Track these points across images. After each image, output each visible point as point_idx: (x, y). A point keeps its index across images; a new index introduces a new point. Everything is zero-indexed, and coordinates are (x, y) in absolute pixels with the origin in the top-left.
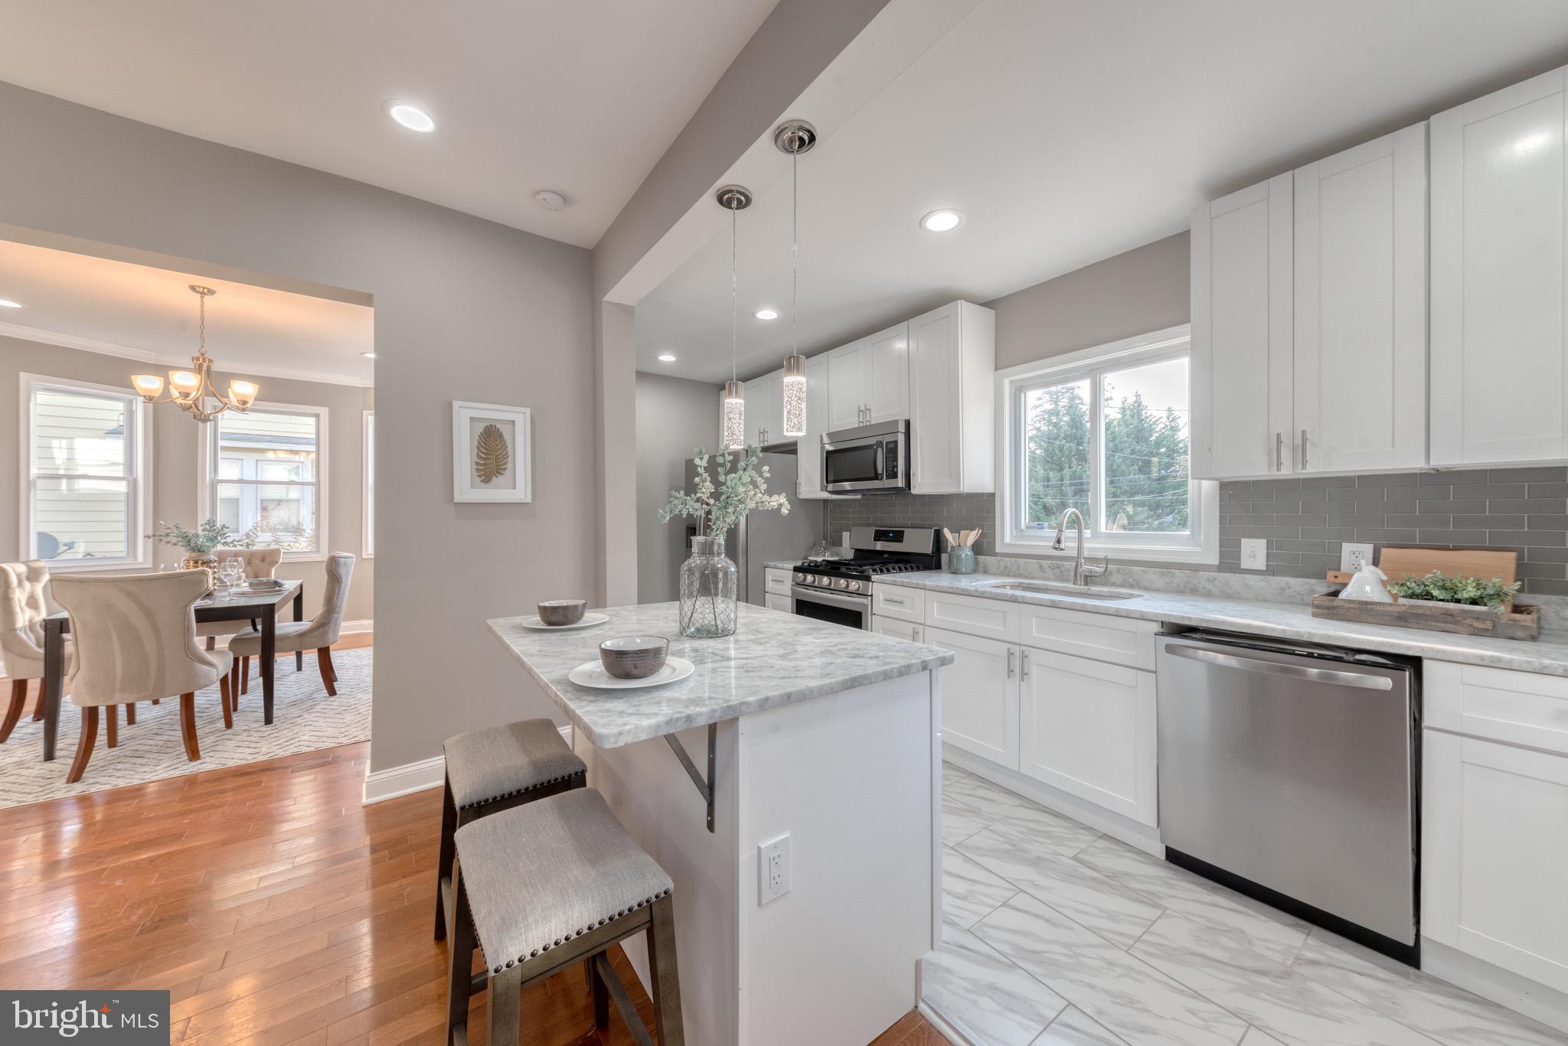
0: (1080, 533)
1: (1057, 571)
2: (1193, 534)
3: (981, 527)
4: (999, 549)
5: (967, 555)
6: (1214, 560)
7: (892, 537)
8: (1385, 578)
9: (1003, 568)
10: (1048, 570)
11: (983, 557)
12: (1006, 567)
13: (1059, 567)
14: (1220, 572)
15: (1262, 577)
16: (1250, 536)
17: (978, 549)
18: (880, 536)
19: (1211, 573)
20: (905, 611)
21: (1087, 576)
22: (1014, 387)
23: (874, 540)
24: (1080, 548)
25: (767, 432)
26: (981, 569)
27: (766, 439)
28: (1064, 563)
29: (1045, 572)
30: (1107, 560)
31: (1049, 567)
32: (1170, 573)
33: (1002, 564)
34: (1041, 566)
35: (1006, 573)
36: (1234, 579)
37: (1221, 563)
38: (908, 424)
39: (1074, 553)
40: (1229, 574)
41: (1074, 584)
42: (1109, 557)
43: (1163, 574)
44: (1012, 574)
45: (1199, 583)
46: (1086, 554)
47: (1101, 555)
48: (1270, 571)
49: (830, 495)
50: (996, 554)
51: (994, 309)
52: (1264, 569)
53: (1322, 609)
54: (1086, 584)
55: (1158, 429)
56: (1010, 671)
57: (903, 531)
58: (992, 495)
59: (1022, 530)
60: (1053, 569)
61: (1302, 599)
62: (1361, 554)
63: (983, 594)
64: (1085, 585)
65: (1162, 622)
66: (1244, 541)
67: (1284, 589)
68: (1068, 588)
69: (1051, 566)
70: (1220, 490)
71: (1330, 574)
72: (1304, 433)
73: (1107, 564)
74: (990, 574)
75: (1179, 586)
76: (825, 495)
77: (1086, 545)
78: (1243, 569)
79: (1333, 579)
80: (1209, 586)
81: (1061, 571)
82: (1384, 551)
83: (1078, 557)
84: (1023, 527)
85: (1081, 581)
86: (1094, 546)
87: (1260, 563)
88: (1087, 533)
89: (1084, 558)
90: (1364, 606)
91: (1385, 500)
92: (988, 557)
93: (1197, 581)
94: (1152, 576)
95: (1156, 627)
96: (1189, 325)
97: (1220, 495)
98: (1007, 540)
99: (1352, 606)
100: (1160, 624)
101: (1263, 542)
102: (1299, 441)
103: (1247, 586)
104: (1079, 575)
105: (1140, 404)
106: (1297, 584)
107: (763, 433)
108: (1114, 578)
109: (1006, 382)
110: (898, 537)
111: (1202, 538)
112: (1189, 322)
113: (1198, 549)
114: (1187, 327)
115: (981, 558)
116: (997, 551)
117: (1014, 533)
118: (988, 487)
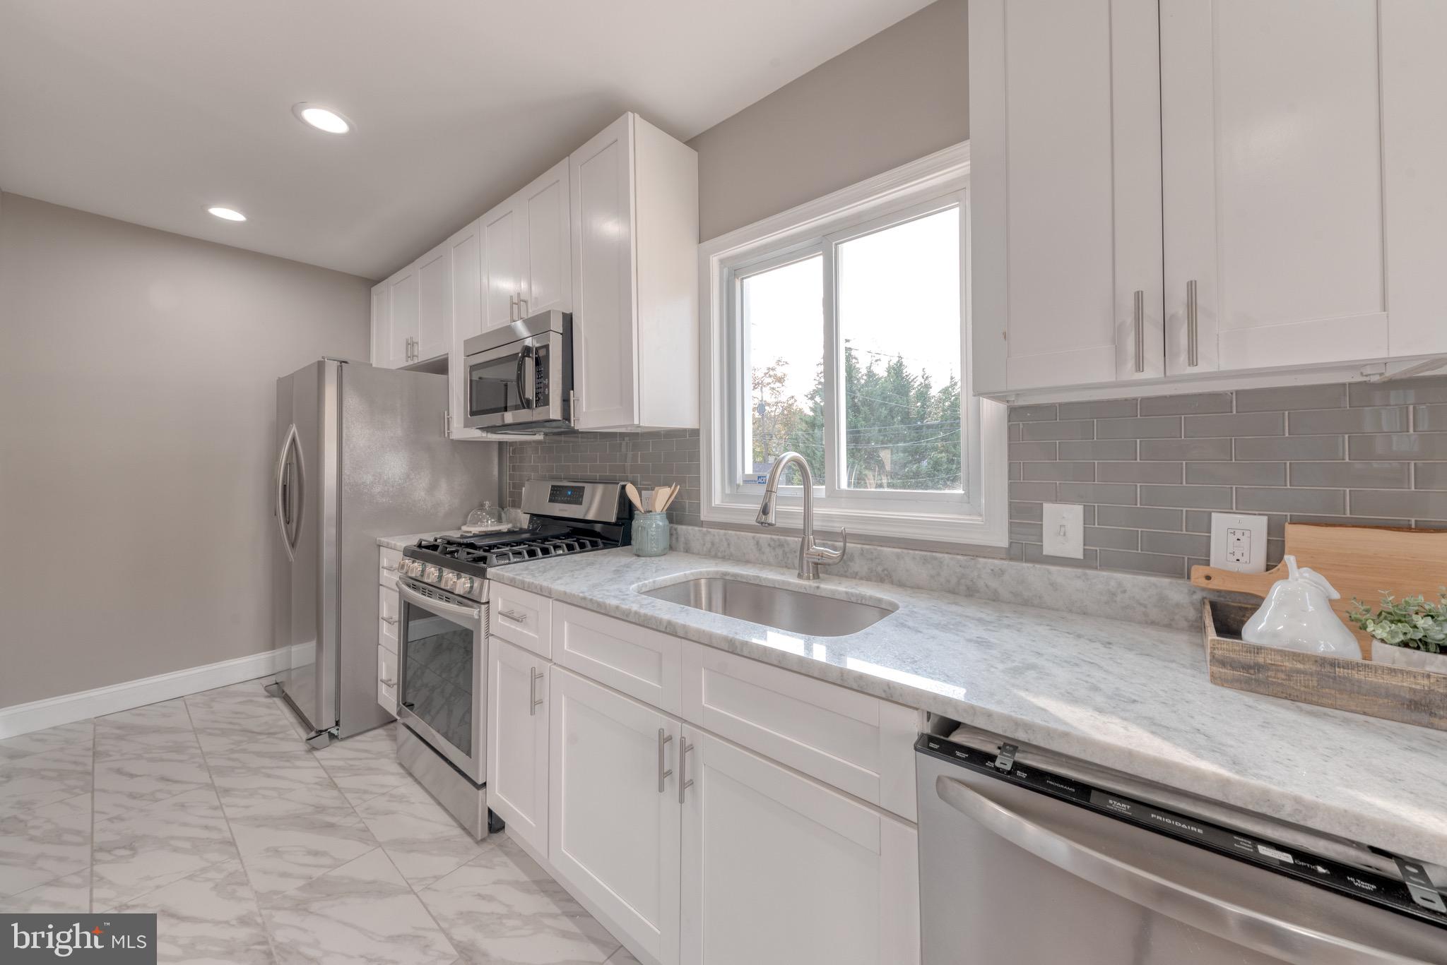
0: (807, 491)
1: (779, 551)
2: (967, 494)
3: (680, 481)
4: (704, 515)
5: (658, 526)
6: (1000, 539)
7: (570, 496)
8: (1336, 595)
9: (708, 545)
10: (767, 550)
11: (684, 527)
12: (713, 544)
13: (781, 545)
14: (1011, 559)
15: (1079, 571)
16: (1058, 500)
17: (675, 514)
18: (557, 494)
19: (996, 562)
20: (525, 633)
21: (817, 564)
22: (726, 270)
23: (549, 501)
24: (807, 515)
25: (417, 343)
26: (681, 546)
27: (416, 353)
28: (788, 538)
29: (763, 553)
30: (845, 537)
31: (769, 545)
32: (936, 559)
33: (708, 538)
34: (758, 543)
35: (713, 553)
36: (1033, 573)
37: (1011, 543)
38: (568, 320)
39: (799, 524)
40: (1025, 565)
41: (800, 576)
42: (848, 531)
43: (925, 561)
44: (719, 554)
45: (979, 577)
46: (817, 525)
47: (838, 527)
48: (1088, 561)
49: (484, 435)
50: (701, 524)
51: (696, 150)
52: (1081, 556)
53: (1233, 668)
54: (816, 576)
55: (915, 386)
56: (664, 774)
57: (584, 487)
58: (695, 433)
59: (738, 486)
60: (774, 549)
61: (1146, 614)
62: (1247, 533)
63: (627, 616)
64: (814, 578)
65: (929, 714)
66: (1048, 508)
67: (1114, 594)
68: (789, 583)
69: (772, 543)
70: (1009, 421)
71: (1198, 572)
72: (1192, 286)
73: (845, 543)
74: (693, 553)
75: (948, 581)
76: (475, 434)
77: (817, 510)
78: (1047, 556)
79: (1204, 583)
80: (994, 584)
81: (785, 553)
82: (1292, 532)
83: (804, 530)
84: (739, 480)
85: (809, 572)
86: (827, 512)
87: (1074, 547)
88: (819, 491)
89: (814, 532)
90: (1328, 669)
91: (1287, 435)
92: (690, 528)
93: (976, 573)
94: (910, 564)
95: (917, 725)
96: (967, 143)
97: (1009, 428)
98: (717, 500)
99: (1300, 666)
100: (926, 715)
101: (1078, 509)
102: (1178, 308)
103: (1053, 585)
104: (805, 562)
105: (901, 365)
106: (1136, 585)
107: (411, 344)
108: (858, 566)
109: (714, 260)
110: (576, 496)
111: (983, 501)
112: (969, 138)
113: (977, 520)
114: (964, 148)
115: (682, 529)
116: (702, 518)
117: (728, 491)
118: (686, 420)
